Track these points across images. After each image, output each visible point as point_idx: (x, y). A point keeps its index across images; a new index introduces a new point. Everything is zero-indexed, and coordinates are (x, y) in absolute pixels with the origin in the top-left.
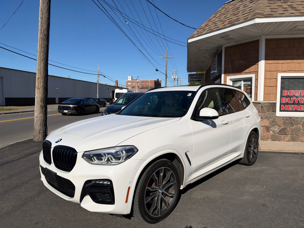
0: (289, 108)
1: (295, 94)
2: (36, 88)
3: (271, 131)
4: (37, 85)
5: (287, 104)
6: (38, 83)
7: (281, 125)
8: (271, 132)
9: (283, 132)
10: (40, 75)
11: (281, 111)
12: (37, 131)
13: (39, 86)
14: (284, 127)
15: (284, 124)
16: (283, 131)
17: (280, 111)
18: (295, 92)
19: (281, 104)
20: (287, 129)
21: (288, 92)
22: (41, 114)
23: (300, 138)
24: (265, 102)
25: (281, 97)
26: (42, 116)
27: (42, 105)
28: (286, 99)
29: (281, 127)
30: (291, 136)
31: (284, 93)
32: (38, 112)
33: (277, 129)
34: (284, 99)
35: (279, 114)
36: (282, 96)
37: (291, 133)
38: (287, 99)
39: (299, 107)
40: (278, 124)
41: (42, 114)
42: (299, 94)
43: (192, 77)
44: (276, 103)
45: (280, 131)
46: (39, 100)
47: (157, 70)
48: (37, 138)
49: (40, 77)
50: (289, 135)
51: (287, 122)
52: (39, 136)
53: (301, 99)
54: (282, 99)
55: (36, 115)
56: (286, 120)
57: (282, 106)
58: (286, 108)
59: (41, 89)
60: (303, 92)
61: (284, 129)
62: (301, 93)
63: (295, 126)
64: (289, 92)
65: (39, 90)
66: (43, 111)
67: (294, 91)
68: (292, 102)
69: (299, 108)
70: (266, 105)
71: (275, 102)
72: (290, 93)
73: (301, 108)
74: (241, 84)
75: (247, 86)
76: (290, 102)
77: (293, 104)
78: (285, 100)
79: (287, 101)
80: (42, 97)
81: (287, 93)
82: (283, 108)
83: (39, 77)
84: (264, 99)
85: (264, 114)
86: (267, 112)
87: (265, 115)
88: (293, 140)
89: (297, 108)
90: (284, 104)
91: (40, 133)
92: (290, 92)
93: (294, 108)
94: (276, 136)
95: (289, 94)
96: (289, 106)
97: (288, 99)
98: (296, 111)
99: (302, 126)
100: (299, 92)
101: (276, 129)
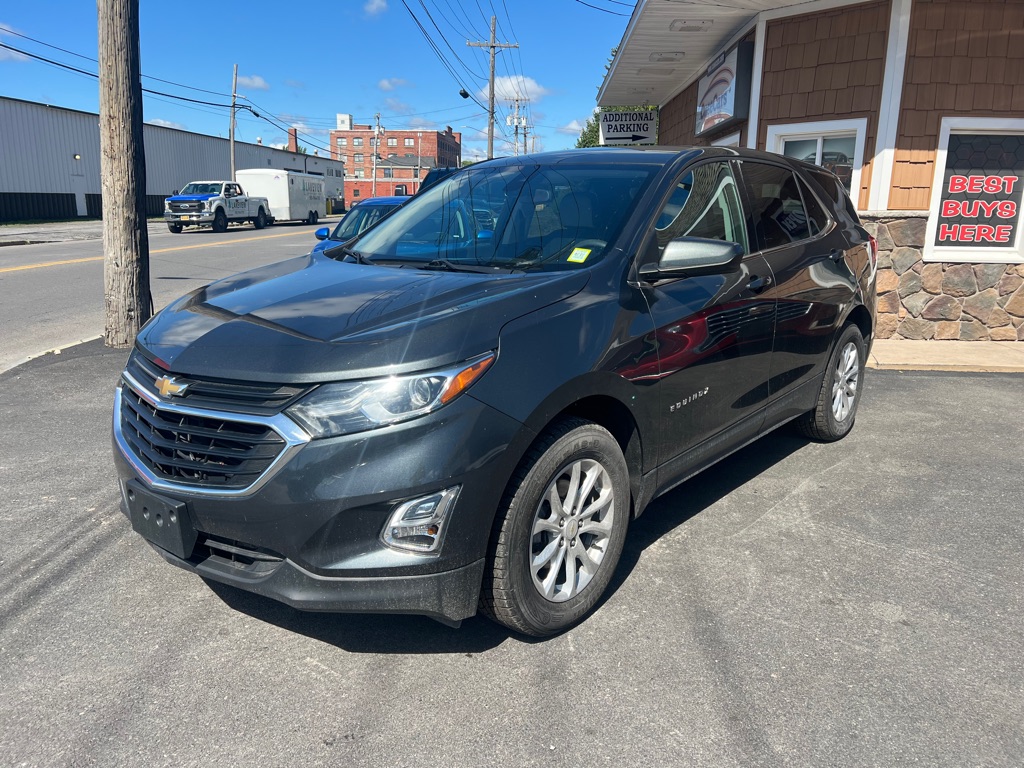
0: (964, 233)
1: (986, 189)
2: (103, 156)
3: (901, 309)
4: (104, 142)
5: (960, 220)
6: (111, 138)
7: (936, 288)
8: (903, 312)
9: (938, 310)
10: (115, 106)
11: (938, 243)
12: (121, 313)
13: (115, 148)
14: (942, 295)
15: (945, 285)
16: (941, 306)
17: (936, 244)
18: (988, 182)
19: (941, 220)
20: (954, 301)
21: (965, 181)
22: (129, 252)
23: (990, 331)
24: (891, 215)
25: (943, 199)
26: (134, 258)
27: (132, 217)
28: (958, 205)
29: (936, 297)
30: (963, 324)
31: (954, 184)
32: (117, 243)
33: (922, 300)
34: (952, 203)
35: (932, 252)
36: (945, 196)
37: (962, 314)
38: (961, 205)
39: (995, 230)
40: (927, 285)
41: (134, 254)
42: (998, 188)
43: (613, 123)
44: (927, 218)
45: (930, 309)
46: (120, 200)
47: (465, 95)
48: (121, 337)
49: (116, 115)
50: (958, 321)
51: (956, 279)
52: (128, 330)
53: (1001, 207)
54: (947, 204)
55: (111, 255)
56: (951, 273)
57: (944, 227)
58: (954, 233)
59: (124, 160)
60: (1010, 180)
61: (943, 303)
62: (1004, 183)
63: (978, 293)
64: (968, 181)
65: (116, 164)
66: (136, 242)
67: (985, 179)
68: (974, 213)
69: (993, 235)
70: (897, 224)
71: (923, 213)
72: (972, 184)
73: (999, 233)
74: (815, 154)
75: (836, 160)
76: (968, 215)
77: (977, 221)
78: (954, 209)
79: (960, 212)
80: (128, 190)
81: (961, 184)
82: (944, 233)
83: (115, 112)
84: (889, 206)
85: (888, 252)
86: (896, 249)
87: (888, 256)
88: (967, 336)
89: (986, 235)
90: (950, 221)
91: (130, 318)
92: (972, 179)
93: (979, 234)
94: (918, 323)
95: (967, 188)
96: (964, 228)
97: (965, 204)
98: (984, 243)
99: (996, 292)
100: (999, 181)
101: (919, 302)
